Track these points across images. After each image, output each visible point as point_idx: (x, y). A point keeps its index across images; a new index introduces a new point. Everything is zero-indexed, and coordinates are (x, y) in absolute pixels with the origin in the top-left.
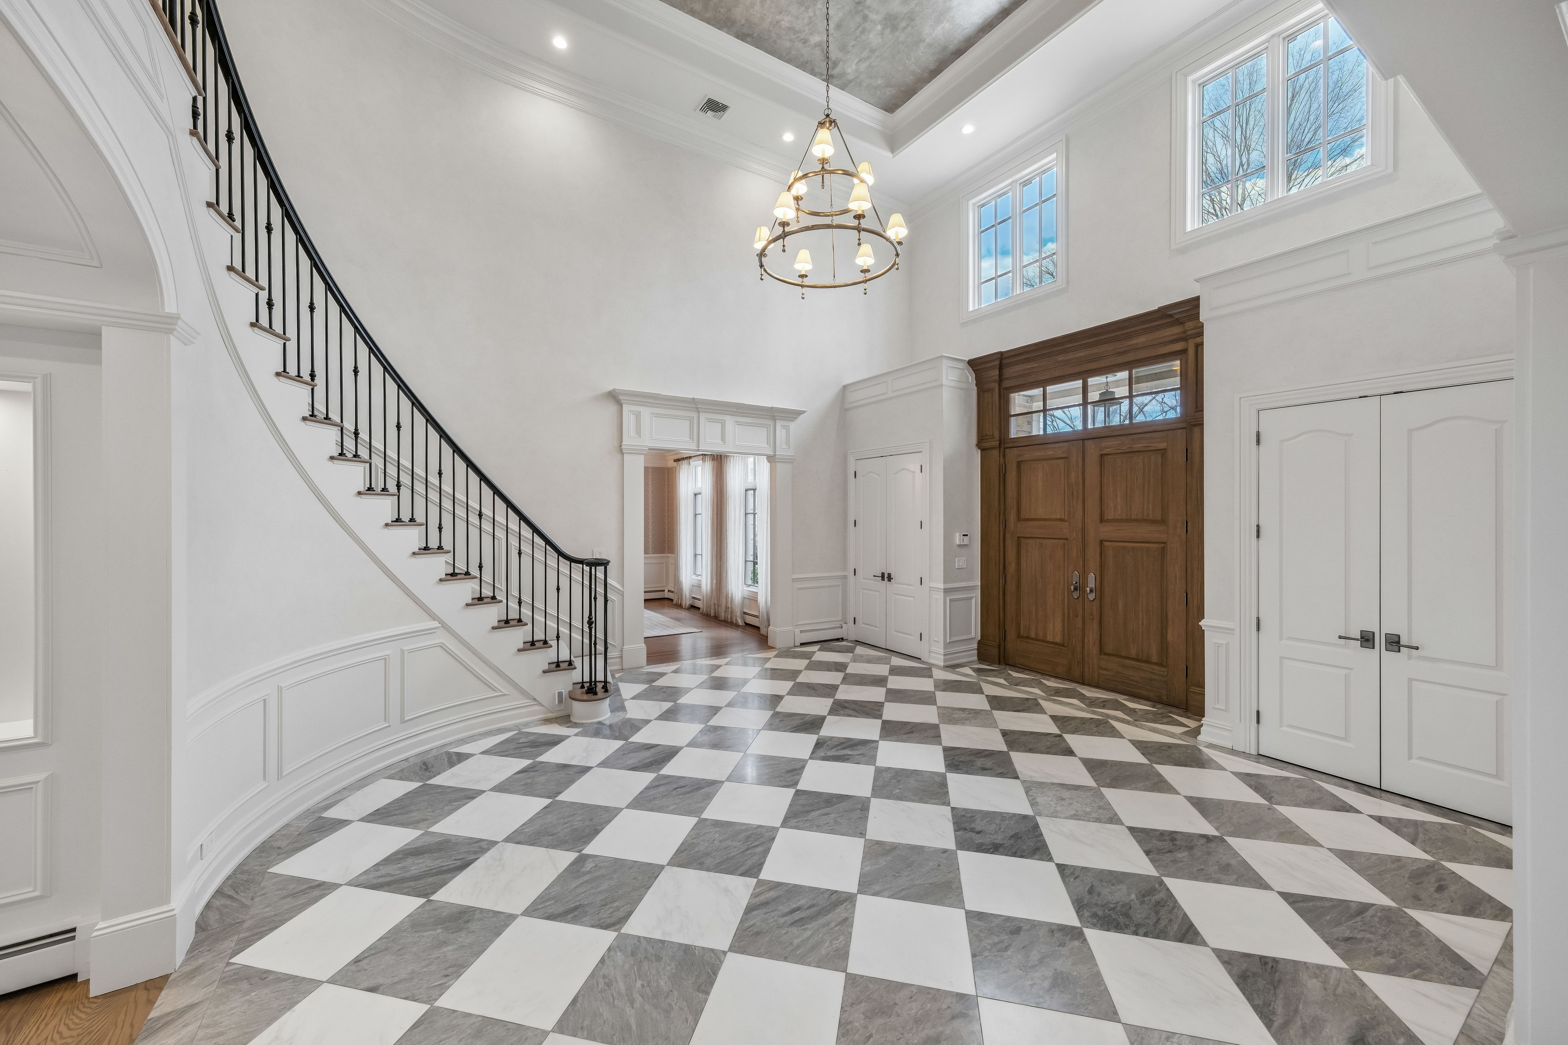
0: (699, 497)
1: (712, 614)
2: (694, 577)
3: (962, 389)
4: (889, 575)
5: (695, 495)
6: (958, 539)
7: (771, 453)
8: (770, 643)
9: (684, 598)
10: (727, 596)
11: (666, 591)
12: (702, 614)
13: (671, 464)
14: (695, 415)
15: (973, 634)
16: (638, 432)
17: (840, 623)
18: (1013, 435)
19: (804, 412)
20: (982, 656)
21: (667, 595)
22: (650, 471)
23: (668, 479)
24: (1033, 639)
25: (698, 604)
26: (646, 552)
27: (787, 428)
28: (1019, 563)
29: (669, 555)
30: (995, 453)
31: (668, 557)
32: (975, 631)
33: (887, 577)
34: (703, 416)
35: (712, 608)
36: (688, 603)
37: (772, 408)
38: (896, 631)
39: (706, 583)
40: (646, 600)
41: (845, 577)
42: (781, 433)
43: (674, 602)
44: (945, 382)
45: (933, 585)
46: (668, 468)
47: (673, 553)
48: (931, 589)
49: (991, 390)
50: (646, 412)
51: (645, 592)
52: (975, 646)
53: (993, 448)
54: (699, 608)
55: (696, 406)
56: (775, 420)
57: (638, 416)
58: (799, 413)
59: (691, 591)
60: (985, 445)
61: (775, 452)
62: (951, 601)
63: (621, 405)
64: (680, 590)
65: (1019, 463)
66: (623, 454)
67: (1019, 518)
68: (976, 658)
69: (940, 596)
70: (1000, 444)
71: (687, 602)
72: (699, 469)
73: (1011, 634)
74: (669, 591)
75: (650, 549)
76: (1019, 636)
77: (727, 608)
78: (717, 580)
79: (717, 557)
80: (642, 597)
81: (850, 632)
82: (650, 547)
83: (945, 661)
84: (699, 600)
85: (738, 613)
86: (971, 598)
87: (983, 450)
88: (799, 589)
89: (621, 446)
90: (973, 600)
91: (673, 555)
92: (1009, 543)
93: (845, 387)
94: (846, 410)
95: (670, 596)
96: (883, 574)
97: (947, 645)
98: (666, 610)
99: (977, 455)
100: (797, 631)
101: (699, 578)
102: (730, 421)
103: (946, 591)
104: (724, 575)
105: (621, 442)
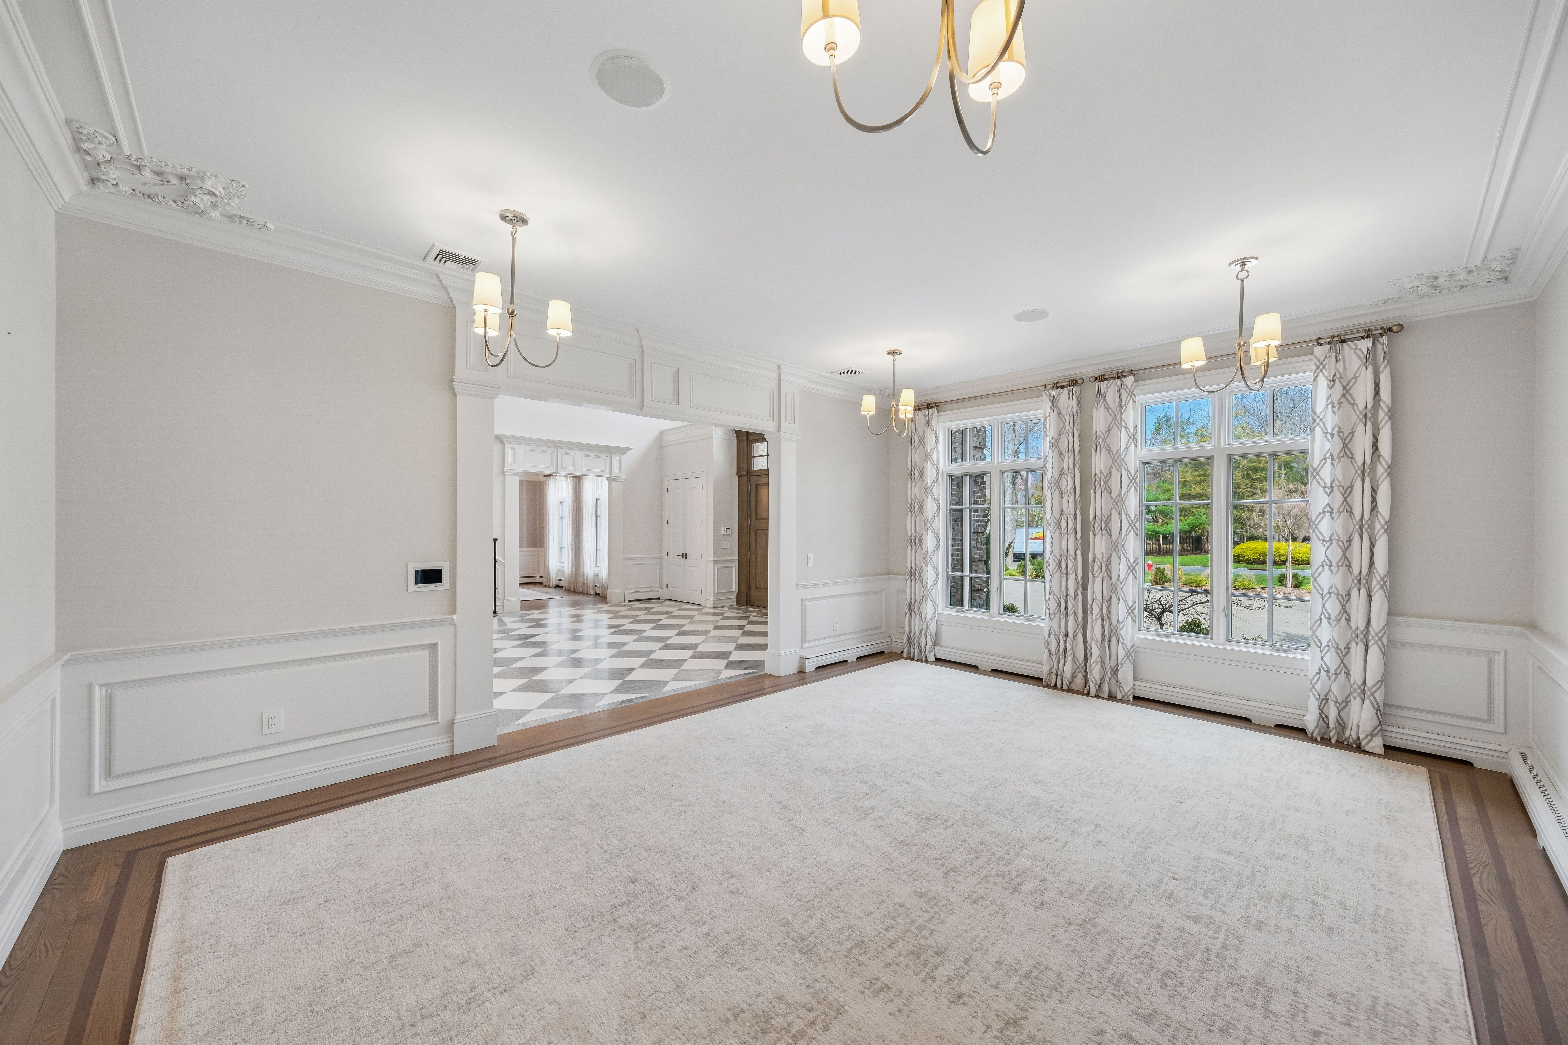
0: (563, 503)
1: (572, 589)
2: (560, 564)
3: (726, 439)
4: (686, 554)
5: (561, 502)
6: (723, 531)
7: (608, 475)
8: (607, 601)
9: (551, 580)
10: (583, 575)
11: (538, 577)
12: (565, 590)
13: (542, 478)
14: (554, 450)
15: (734, 589)
16: (515, 460)
17: (658, 588)
18: (754, 468)
19: (631, 449)
20: (739, 602)
21: (538, 580)
22: (525, 483)
23: (540, 490)
24: (762, 589)
25: (562, 584)
26: (520, 547)
27: (620, 459)
28: (756, 545)
29: (540, 549)
30: (745, 478)
31: (539, 551)
32: (735, 587)
33: (684, 556)
34: (560, 451)
35: (572, 584)
36: (554, 584)
37: (608, 446)
38: (690, 590)
39: (567, 566)
40: (520, 584)
41: (662, 558)
42: (615, 463)
43: (544, 584)
44: (714, 435)
45: (708, 559)
46: (540, 482)
47: (543, 548)
48: (707, 561)
49: (743, 441)
50: (521, 449)
51: (520, 577)
52: (735, 596)
53: (744, 476)
54: (562, 587)
55: (555, 445)
56: (611, 454)
57: (515, 451)
58: (628, 449)
59: (557, 575)
60: (741, 474)
61: (611, 474)
62: (718, 568)
63: (504, 444)
64: (549, 574)
65: (757, 485)
66: (505, 475)
67: (757, 518)
68: (736, 604)
69: (711, 565)
70: (747, 473)
71: (554, 582)
72: (564, 483)
73: (753, 587)
74: (540, 577)
75: (525, 545)
76: (757, 588)
77: (583, 584)
78: (576, 565)
79: (576, 548)
80: (518, 581)
81: (663, 593)
82: (525, 542)
83: (713, 604)
84: (563, 581)
85: (591, 586)
86: (732, 567)
87: (740, 476)
88: (628, 565)
89: (503, 470)
90: (734, 568)
91: (542, 549)
92: (752, 532)
93: (662, 432)
94: (663, 447)
95: (541, 580)
96: (683, 554)
97: (714, 595)
98: (538, 589)
99: (737, 479)
100: (627, 592)
101: (563, 565)
102: (579, 454)
103: (715, 562)
104: (581, 560)
105: (504, 467)
